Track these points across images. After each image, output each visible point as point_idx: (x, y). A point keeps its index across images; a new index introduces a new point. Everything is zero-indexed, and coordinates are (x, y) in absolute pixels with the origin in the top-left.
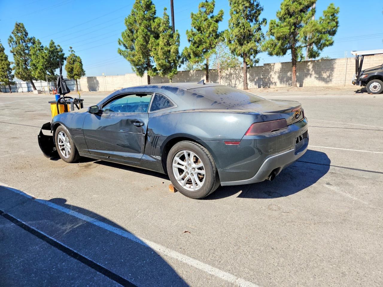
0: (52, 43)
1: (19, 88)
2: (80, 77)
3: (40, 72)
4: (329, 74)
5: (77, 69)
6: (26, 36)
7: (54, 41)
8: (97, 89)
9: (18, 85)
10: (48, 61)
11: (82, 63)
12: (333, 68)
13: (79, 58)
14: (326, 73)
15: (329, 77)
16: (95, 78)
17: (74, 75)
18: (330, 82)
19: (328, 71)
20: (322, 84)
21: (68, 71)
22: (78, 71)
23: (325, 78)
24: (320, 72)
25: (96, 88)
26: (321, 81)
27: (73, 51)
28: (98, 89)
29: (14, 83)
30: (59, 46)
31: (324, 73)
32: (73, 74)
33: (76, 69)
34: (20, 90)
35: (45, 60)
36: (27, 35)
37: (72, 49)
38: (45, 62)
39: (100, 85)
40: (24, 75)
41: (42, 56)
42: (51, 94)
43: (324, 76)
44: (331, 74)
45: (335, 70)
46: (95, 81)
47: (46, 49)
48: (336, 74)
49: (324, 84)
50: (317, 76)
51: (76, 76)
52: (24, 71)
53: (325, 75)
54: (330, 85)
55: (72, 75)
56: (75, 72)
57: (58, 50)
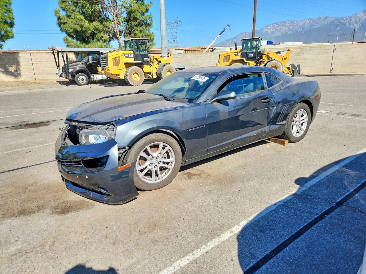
4: (15, 68)
12: (17, 62)
14: (11, 66)
15: (16, 71)
18: (19, 76)
19: (14, 65)
20: (11, 79)
23: (12, 72)
24: (5, 66)
26: (9, 76)
31: (9, 67)
43: (11, 71)
44: (18, 68)
45: (21, 64)
48: (23, 68)
49: (13, 79)
50: (3, 70)
53: (12, 69)
54: (20, 79)
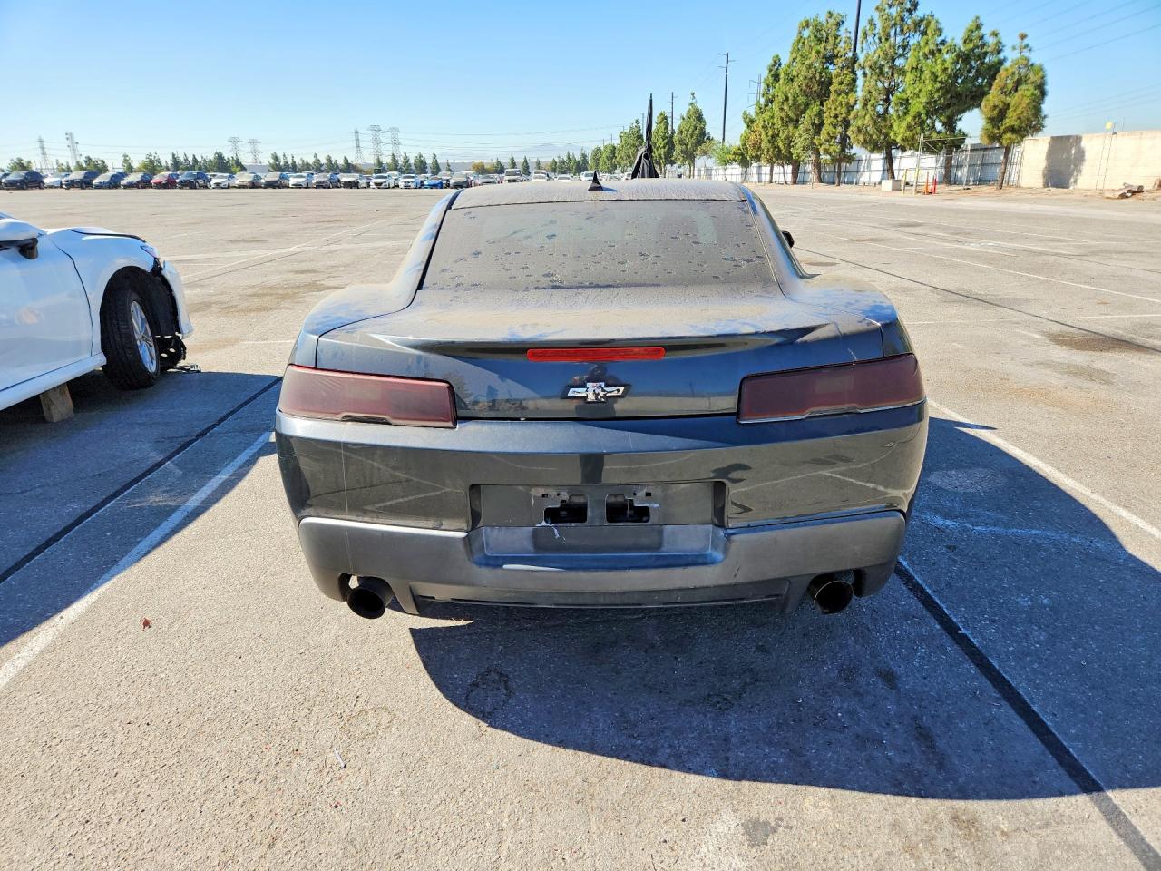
0: (974, 28)
1: (864, 171)
2: (1023, 137)
3: (913, 123)
5: (1018, 111)
6: (910, 12)
7: (982, 20)
8: (1072, 180)
9: (864, 162)
10: (947, 88)
11: (1047, 88)
13: (1041, 69)
16: (1078, 139)
17: (1004, 132)
21: (989, 118)
22: (1019, 118)
25: (1071, 175)
27: (1027, 46)
28: (1075, 182)
29: (851, 159)
30: (995, 34)
32: (1002, 128)
33: (1015, 110)
34: (864, 178)
35: (938, 85)
36: (915, 9)
37: (1026, 41)
38: (938, 90)
39: (1086, 168)
40: (871, 136)
41: (933, 73)
42: (918, 192)
46: (1073, 152)
47: (952, 49)
51: (1009, 135)
52: (875, 123)
55: (997, 131)
56: (1011, 120)
57: (989, 49)
